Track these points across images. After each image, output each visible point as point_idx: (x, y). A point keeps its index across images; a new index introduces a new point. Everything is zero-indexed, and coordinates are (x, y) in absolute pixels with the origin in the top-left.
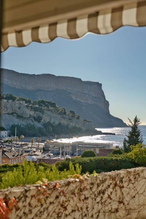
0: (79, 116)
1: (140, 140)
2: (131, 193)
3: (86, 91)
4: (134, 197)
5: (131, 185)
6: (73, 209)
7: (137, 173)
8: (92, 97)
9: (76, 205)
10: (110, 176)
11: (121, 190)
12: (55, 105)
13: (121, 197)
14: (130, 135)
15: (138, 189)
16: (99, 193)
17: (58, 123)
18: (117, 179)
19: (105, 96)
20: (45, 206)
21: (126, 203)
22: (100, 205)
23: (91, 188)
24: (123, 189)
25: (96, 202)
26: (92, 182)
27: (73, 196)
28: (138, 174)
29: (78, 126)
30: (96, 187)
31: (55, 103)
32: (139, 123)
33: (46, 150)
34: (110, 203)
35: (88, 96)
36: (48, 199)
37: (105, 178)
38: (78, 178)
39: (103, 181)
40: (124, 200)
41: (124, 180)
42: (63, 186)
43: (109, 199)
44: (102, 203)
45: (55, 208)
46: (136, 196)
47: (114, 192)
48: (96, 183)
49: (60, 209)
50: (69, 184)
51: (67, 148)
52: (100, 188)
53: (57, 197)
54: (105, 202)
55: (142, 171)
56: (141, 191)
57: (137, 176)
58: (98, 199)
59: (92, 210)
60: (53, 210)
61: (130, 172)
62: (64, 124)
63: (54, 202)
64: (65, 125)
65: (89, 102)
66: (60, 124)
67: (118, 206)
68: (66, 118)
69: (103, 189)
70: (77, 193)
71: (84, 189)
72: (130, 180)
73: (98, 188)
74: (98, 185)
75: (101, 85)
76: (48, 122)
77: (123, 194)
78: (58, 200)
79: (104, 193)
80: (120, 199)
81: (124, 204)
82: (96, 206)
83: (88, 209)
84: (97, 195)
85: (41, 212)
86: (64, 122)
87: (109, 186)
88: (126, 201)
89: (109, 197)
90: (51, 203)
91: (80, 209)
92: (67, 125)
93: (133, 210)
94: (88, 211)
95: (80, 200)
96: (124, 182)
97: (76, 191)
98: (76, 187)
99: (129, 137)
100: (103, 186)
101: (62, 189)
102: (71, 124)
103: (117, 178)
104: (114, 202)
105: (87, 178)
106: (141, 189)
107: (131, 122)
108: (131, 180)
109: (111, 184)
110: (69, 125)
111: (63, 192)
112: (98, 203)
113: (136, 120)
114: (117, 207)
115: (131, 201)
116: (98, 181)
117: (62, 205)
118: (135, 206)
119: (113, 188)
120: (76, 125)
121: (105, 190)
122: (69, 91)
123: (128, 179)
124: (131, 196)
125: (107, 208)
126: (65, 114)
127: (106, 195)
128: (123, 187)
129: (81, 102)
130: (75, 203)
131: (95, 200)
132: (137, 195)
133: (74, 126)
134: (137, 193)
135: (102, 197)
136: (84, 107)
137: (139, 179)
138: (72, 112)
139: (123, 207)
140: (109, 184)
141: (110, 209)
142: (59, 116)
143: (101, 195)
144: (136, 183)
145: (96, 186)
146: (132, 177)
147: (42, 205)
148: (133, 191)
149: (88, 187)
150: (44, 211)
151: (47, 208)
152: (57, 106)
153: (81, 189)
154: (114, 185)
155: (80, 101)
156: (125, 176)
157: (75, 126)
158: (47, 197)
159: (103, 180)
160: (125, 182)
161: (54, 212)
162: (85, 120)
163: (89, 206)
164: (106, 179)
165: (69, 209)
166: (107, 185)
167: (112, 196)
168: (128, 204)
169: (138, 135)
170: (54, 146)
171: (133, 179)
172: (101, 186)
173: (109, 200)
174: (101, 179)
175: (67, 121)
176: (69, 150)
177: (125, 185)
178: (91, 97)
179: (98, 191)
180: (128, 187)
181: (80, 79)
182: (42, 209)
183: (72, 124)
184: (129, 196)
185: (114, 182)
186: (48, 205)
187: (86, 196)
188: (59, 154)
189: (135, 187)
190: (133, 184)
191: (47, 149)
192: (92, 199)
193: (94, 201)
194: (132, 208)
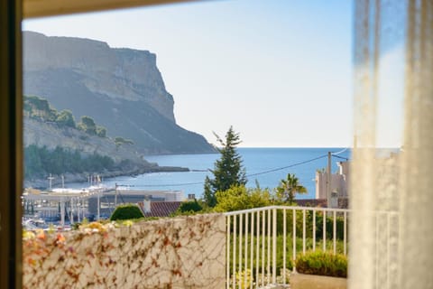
0: (104, 131)
1: (240, 178)
2: (194, 258)
3: (121, 71)
4: (201, 264)
5: (194, 243)
6: (90, 281)
7: (205, 221)
8: (134, 85)
9: (95, 274)
10: (155, 225)
11: (176, 251)
12: (47, 106)
13: (176, 263)
14: (218, 169)
15: (208, 251)
16: (136, 256)
17: (55, 147)
18: (167, 232)
19: (163, 83)
20: (40, 273)
21: (185, 274)
22: (137, 275)
23: (120, 246)
24: (180, 251)
25: (131, 270)
26: (123, 235)
27: (89, 257)
28: (208, 223)
29: (102, 154)
30: (130, 244)
31: (46, 101)
32: (237, 141)
33: (28, 211)
34: (156, 273)
35: (125, 83)
36: (46, 261)
37: (146, 229)
38: (97, 227)
39: (143, 235)
40: (183, 268)
41: (180, 233)
42: (71, 241)
43: (154, 266)
44: (141, 273)
45: (58, 277)
46: (204, 264)
47: (163, 253)
48: (131, 237)
49: (66, 280)
50: (81, 237)
51: (79, 204)
52: (137, 247)
53: (61, 259)
54: (147, 270)
55: (216, 219)
56: (214, 255)
57: (206, 227)
58: (135, 266)
59: (123, 285)
60: (55, 281)
61: (191, 219)
62: (70, 148)
63: (57, 267)
64: (73, 152)
65: (127, 98)
66: (59, 149)
67: (171, 279)
68: (74, 135)
69: (143, 248)
70: (97, 254)
71: (108, 246)
72: (192, 234)
73: (133, 246)
74: (134, 242)
75: (154, 56)
76: (30, 146)
77: (179, 258)
78: (63, 264)
79: (144, 255)
80: (174, 266)
81: (180, 275)
82: (130, 278)
83: (116, 282)
84: (131, 259)
85: (33, 284)
86: (70, 145)
87: (154, 243)
88: (186, 270)
89: (154, 262)
90: (50, 269)
91: (102, 281)
92: (77, 152)
93: (198, 287)
94: (116, 285)
95: (101, 264)
96: (181, 238)
97: (95, 251)
98: (94, 244)
99: (216, 173)
100: (142, 243)
101: (70, 245)
102: (87, 148)
103: (168, 229)
104: (164, 272)
105: (114, 229)
106: (213, 250)
107: (221, 141)
108: (195, 235)
109: (157, 240)
110: (82, 150)
111: (71, 250)
112: (134, 272)
113: (231, 136)
114: (168, 281)
115: (195, 271)
116: (134, 235)
117: (70, 274)
118: (203, 281)
119: (162, 247)
120: (99, 152)
121: (146, 250)
122: (80, 72)
123: (190, 233)
124: (195, 262)
125: (149, 282)
126: (70, 126)
127: (148, 260)
128: (179, 246)
129: (109, 98)
130: (93, 270)
131: (129, 266)
132: (206, 261)
133: (92, 154)
134: (207, 258)
135: (141, 263)
136: (115, 110)
137: (210, 232)
138: (88, 121)
139: (181, 282)
140: (154, 240)
141: (156, 284)
142: (58, 132)
143: (140, 258)
144: (204, 239)
145: (129, 242)
146: (196, 229)
147: (35, 271)
148: (198, 253)
149: (116, 244)
150: (39, 281)
151: (45, 278)
152: (51, 107)
153: (103, 247)
154: (162, 243)
155: (106, 96)
156: (182, 228)
157: (95, 152)
158: (44, 259)
159: (142, 233)
160: (183, 237)
161: (57, 283)
162: (118, 140)
163: (117, 277)
164: (148, 231)
165: (83, 280)
166: (150, 242)
167: (159, 262)
168: (189, 276)
169: (237, 169)
170: (47, 202)
171: (198, 233)
172: (140, 242)
173: (153, 269)
174: (139, 231)
175: (75, 142)
176: (83, 209)
177: (183, 242)
178: (132, 87)
179: (134, 251)
180: (189, 246)
181: (105, 43)
182: (35, 279)
183: (89, 150)
184: (191, 262)
185: (164, 237)
186: (46, 272)
187: (113, 260)
188: (59, 219)
189: (202, 247)
190: (199, 241)
191: (30, 208)
192: (124, 265)
193: (127, 269)
194: (197, 283)
